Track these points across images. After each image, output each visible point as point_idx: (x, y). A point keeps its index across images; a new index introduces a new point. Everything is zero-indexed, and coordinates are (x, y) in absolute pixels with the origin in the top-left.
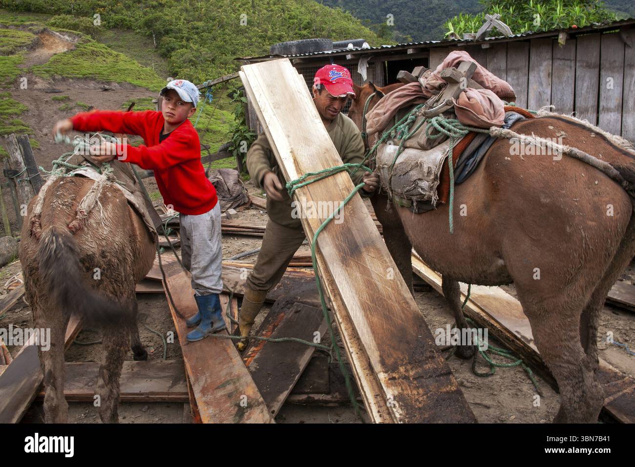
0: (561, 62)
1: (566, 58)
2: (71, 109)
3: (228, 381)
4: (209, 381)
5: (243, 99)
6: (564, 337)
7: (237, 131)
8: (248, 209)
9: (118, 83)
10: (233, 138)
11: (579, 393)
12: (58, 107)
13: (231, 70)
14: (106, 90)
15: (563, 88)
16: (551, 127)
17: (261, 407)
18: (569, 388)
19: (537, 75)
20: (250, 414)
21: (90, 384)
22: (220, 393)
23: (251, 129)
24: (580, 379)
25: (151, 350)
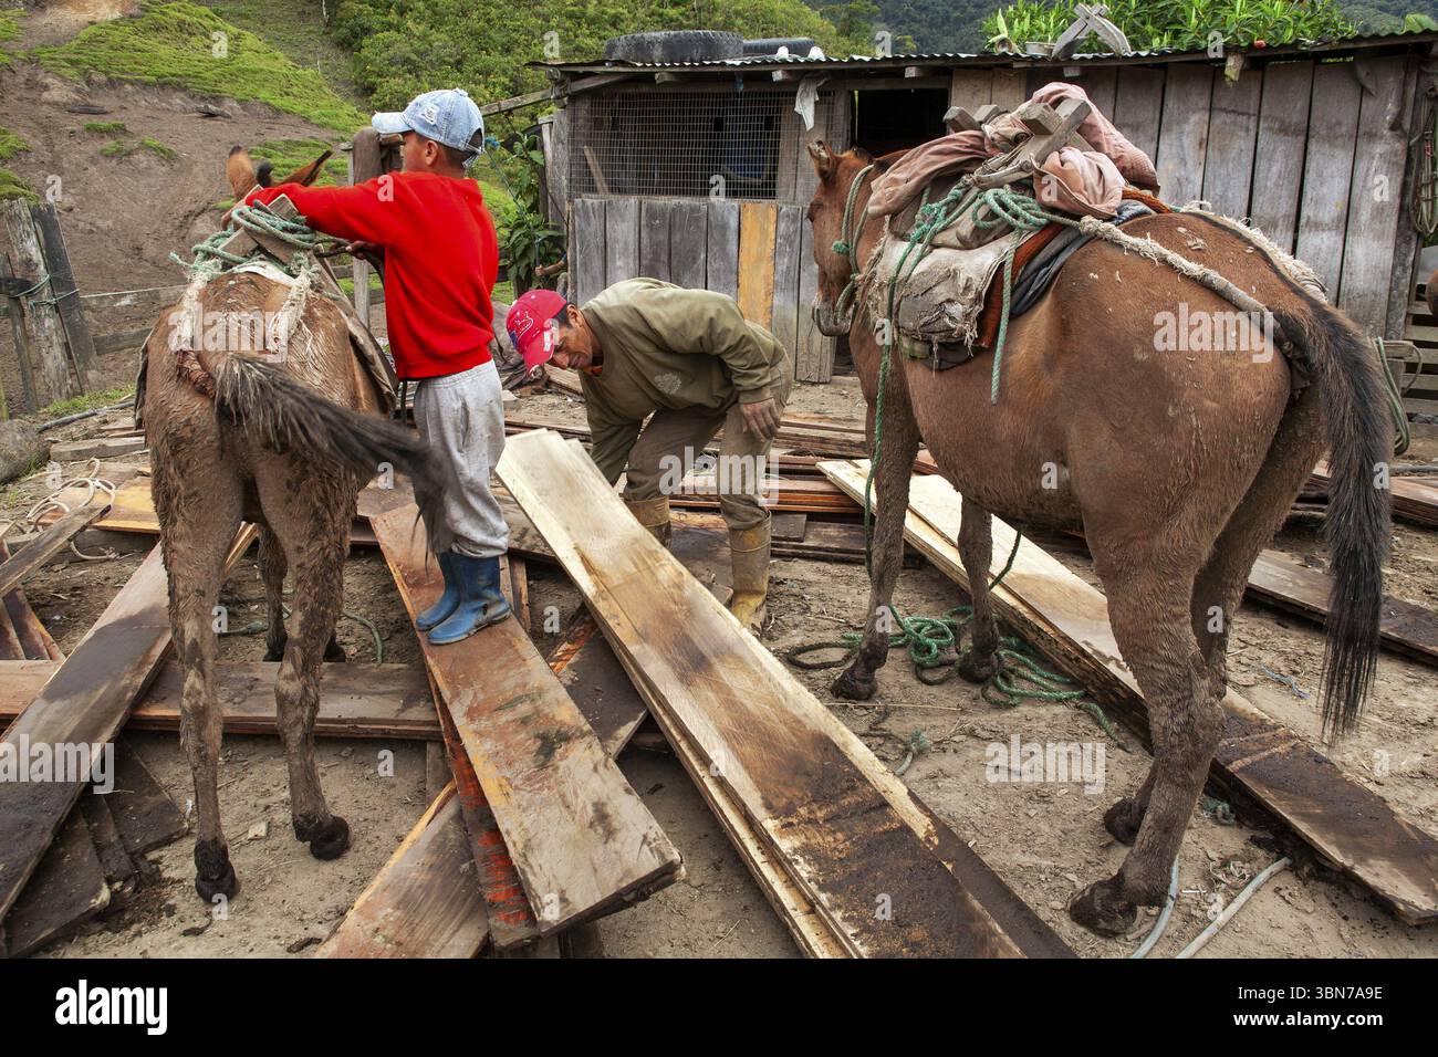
0: (1228, 118)
1: (1240, 110)
2: (129, 154)
3: (521, 697)
4: (481, 697)
5: (535, 155)
6: (1161, 615)
7: (519, 225)
8: (540, 392)
9: (240, 101)
10: (509, 240)
11: (1181, 718)
12: (99, 147)
13: (498, 90)
14: (211, 115)
15: (1229, 175)
16: (1182, 230)
17: (587, 739)
18: (1164, 708)
19: (1175, 143)
20: (567, 750)
21: (236, 700)
22: (505, 717)
23: (550, 223)
24: (1186, 693)
25: (352, 650)
